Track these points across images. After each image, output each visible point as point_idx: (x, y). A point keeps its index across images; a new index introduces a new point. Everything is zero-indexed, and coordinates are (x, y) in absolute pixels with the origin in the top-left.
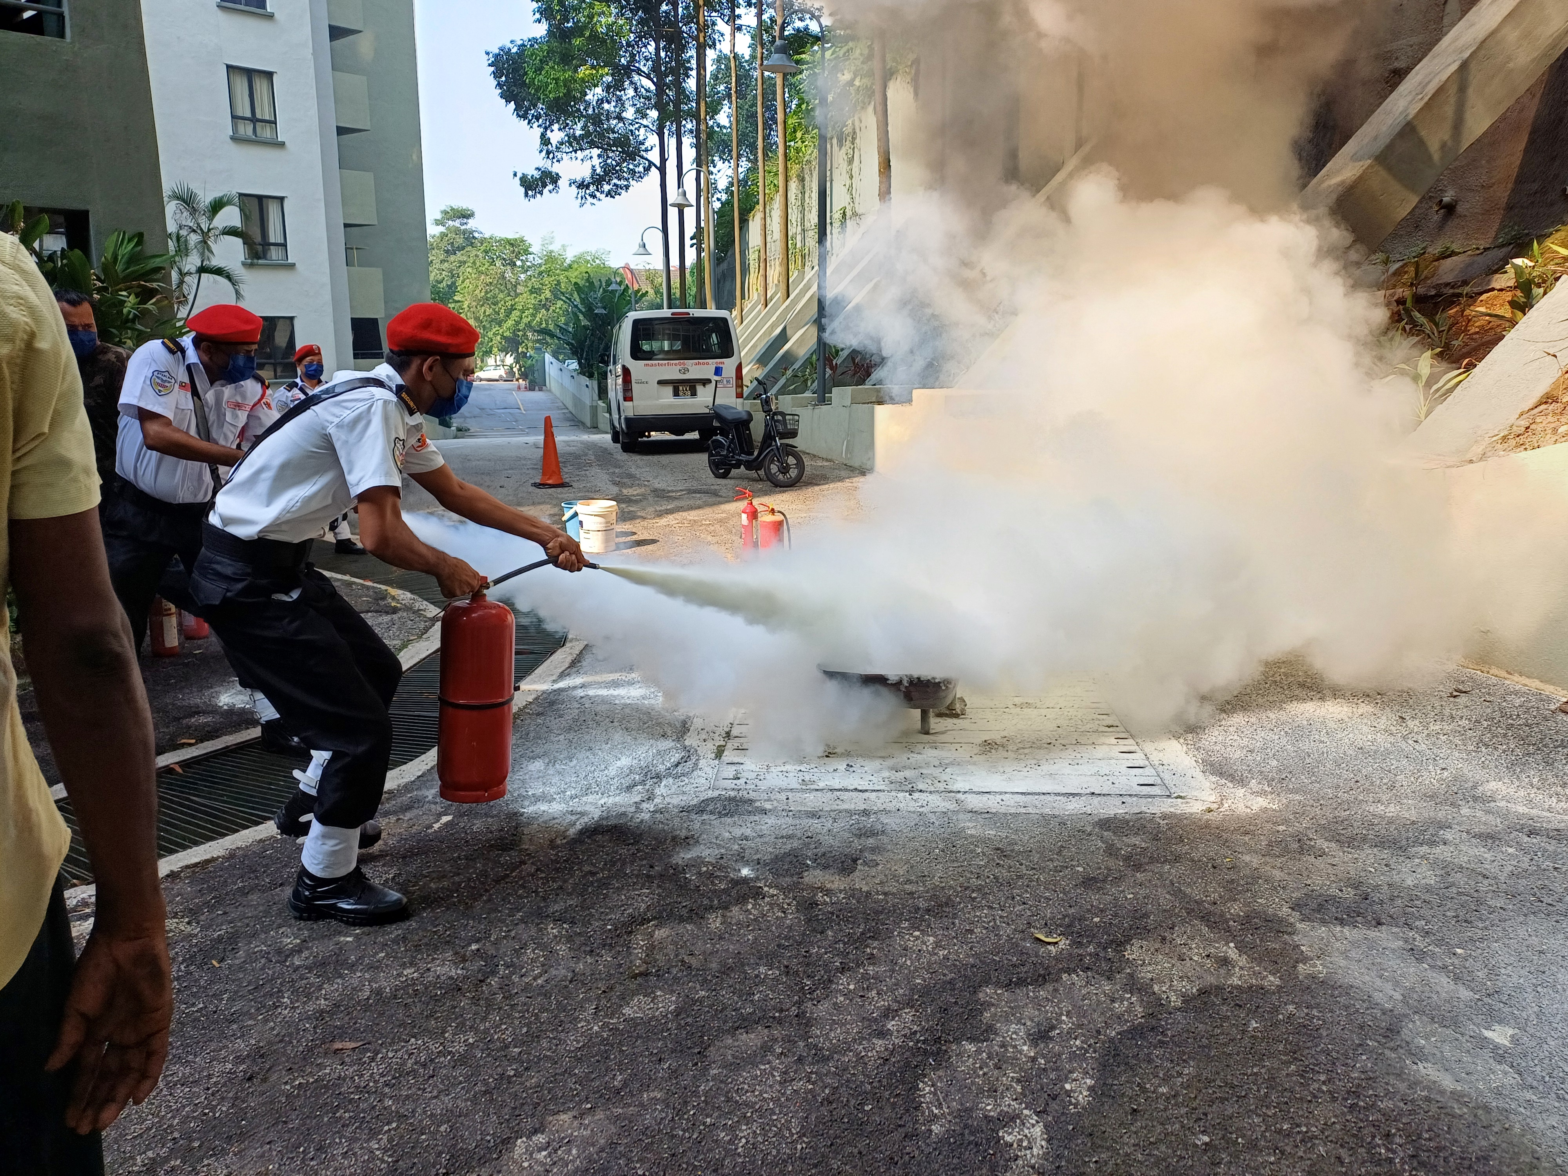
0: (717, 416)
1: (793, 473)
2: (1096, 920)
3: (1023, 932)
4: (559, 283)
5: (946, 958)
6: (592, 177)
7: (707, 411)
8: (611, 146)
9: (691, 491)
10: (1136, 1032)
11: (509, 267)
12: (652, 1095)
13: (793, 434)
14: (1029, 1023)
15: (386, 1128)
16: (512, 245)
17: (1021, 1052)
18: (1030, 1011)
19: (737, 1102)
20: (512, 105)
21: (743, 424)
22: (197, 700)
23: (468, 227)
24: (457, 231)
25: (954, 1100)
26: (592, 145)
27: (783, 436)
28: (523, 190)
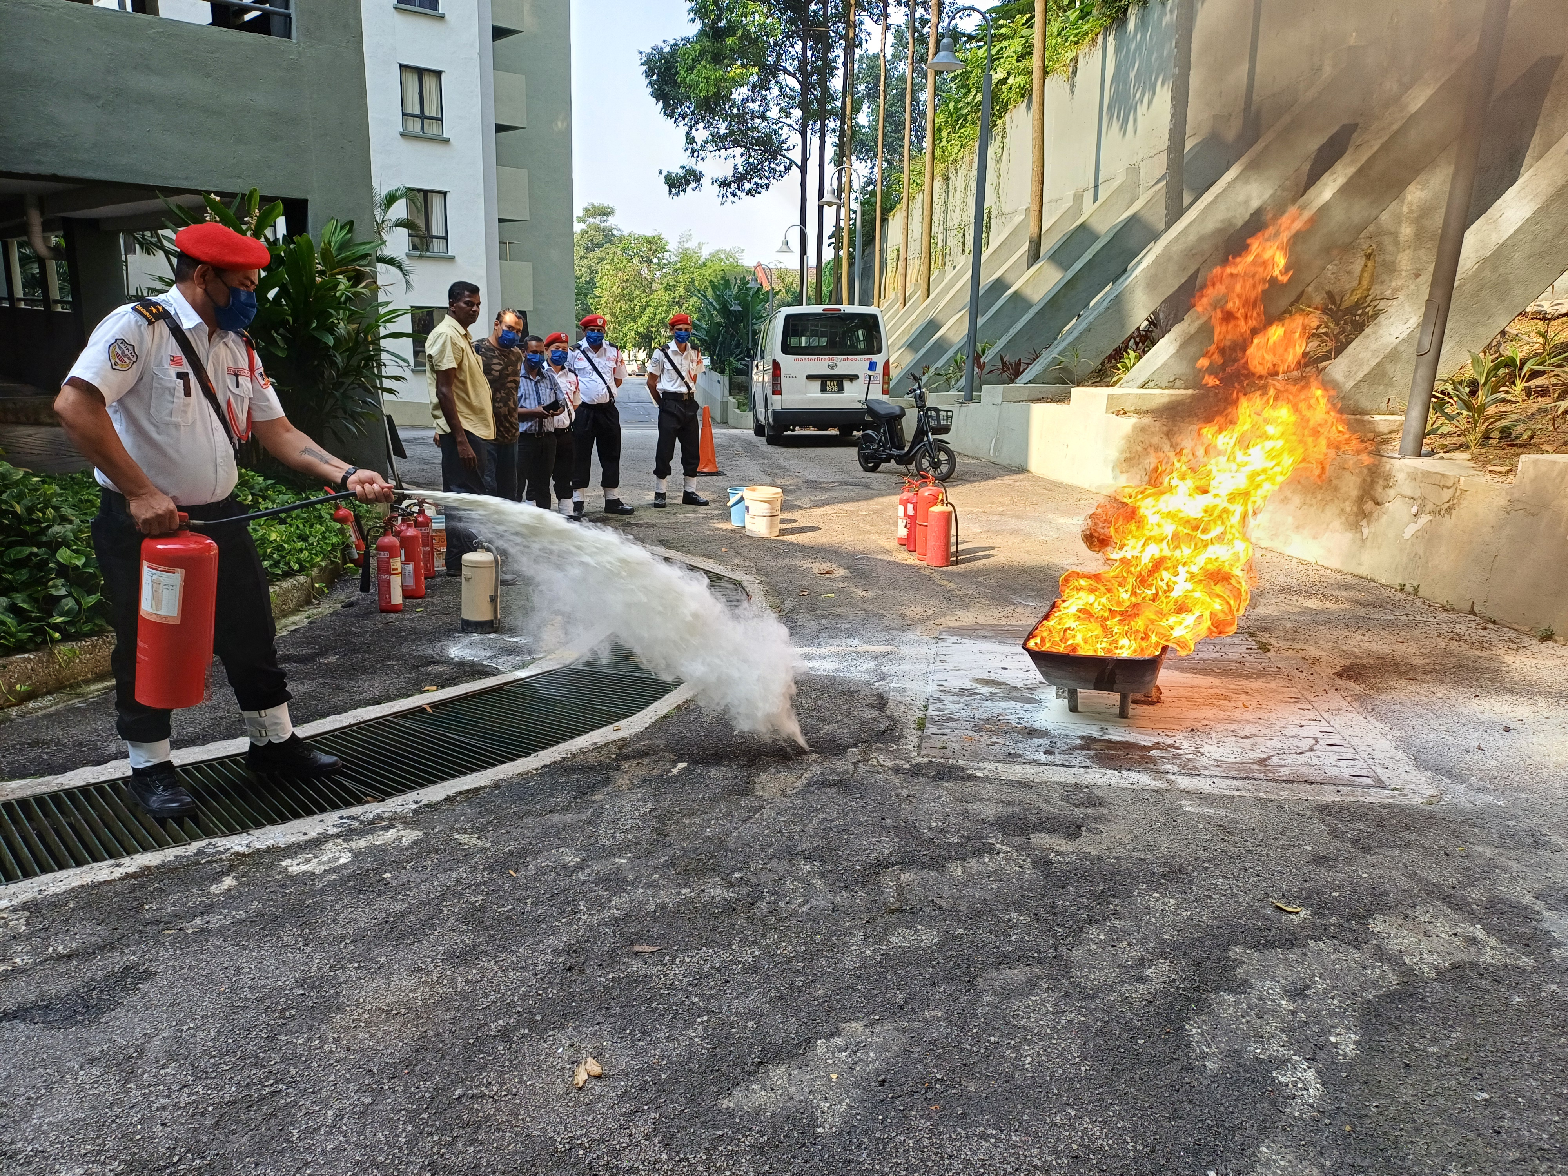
0: (870, 411)
1: (944, 468)
2: (1337, 894)
3: (1262, 901)
4: (692, 281)
5: (1190, 918)
6: (734, 176)
7: (859, 406)
8: (752, 144)
9: (841, 483)
10: (1391, 997)
11: (646, 264)
12: (933, 1013)
13: (946, 430)
14: (1283, 981)
15: (699, 1020)
16: (650, 242)
17: (1280, 1006)
18: (1281, 970)
19: (1015, 1026)
20: (661, 103)
21: (894, 420)
22: (429, 651)
23: (608, 224)
24: (597, 228)
25: (1221, 1041)
26: (736, 143)
27: (935, 431)
28: (667, 187)
